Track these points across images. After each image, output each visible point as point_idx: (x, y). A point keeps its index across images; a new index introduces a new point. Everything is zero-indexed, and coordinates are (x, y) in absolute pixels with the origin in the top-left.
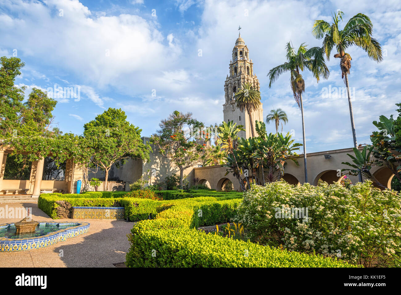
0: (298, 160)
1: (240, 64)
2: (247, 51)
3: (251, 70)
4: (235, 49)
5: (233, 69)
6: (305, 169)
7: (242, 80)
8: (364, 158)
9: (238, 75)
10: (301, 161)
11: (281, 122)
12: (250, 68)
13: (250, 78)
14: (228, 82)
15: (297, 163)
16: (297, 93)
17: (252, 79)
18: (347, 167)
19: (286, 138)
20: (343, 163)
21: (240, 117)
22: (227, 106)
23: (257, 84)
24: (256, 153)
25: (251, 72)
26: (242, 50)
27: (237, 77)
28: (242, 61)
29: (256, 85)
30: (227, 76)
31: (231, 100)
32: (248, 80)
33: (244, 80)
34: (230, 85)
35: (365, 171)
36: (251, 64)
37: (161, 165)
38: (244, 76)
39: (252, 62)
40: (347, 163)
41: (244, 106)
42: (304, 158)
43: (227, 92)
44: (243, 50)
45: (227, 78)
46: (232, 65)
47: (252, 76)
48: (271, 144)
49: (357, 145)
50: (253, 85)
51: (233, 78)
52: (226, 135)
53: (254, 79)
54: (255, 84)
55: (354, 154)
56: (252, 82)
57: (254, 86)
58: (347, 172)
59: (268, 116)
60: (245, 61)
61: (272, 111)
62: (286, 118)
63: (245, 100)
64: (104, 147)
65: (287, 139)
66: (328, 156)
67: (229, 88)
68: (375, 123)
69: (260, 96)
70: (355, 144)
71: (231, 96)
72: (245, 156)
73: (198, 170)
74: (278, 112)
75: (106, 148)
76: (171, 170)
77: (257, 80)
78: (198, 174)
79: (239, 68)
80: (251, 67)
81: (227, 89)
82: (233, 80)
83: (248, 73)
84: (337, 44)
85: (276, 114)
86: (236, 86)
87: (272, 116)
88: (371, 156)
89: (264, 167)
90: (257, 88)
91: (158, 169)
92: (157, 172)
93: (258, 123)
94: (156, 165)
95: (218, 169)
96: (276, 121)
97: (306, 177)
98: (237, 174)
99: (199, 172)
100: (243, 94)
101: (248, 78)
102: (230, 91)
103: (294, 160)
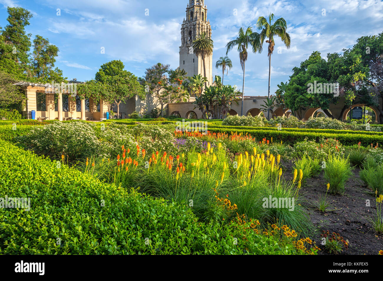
1: (196, 9)
5: (189, 13)
6: (242, 107)
7: (197, 26)
8: (271, 103)
9: (194, 20)
10: (240, 102)
11: (227, 67)
13: (204, 24)
14: (184, 26)
15: (238, 103)
17: (206, 25)
18: (262, 107)
20: (261, 105)
21: (194, 59)
22: (183, 48)
23: (210, 30)
24: (215, 97)
25: (205, 17)
27: (193, 22)
28: (198, 6)
29: (208, 31)
30: (184, 19)
31: (187, 43)
32: (202, 26)
33: (199, 26)
34: (186, 29)
35: (270, 110)
36: (205, 10)
38: (199, 22)
39: (206, 8)
40: (263, 105)
41: (200, 52)
43: (184, 36)
45: (184, 22)
46: (189, 9)
47: (206, 22)
48: (224, 92)
49: (270, 95)
50: (206, 30)
51: (190, 22)
52: (198, 85)
53: (207, 25)
54: (208, 29)
55: (267, 100)
56: (206, 28)
57: (207, 32)
58: (262, 110)
59: (217, 62)
60: (200, 6)
61: (221, 58)
62: (231, 65)
63: (201, 48)
66: (255, 99)
67: (185, 32)
69: (213, 44)
70: (269, 94)
71: (187, 40)
74: (226, 60)
77: (210, 26)
78: (171, 108)
79: (195, 13)
80: (205, 13)
81: (183, 33)
82: (189, 24)
83: (203, 19)
85: (224, 61)
86: (192, 30)
87: (221, 62)
90: (210, 33)
91: (145, 104)
92: (144, 106)
93: (217, 77)
94: (144, 101)
95: (186, 105)
96: (223, 66)
97: (242, 112)
98: (201, 109)
99: (172, 106)
100: (199, 42)
101: (202, 24)
102: (186, 34)
103: (236, 102)
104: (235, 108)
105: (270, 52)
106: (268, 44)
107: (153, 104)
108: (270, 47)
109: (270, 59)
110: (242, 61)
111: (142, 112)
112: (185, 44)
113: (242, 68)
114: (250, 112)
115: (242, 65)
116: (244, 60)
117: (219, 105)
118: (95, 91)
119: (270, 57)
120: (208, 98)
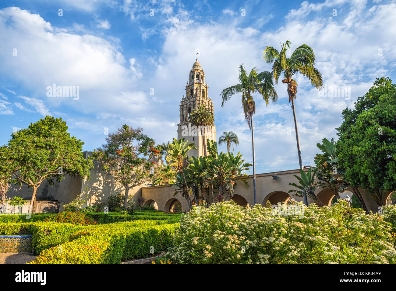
0: (248, 181)
1: (196, 86)
2: (203, 75)
3: (206, 93)
4: (192, 72)
5: (189, 91)
6: (254, 189)
7: (197, 102)
8: (310, 179)
9: (194, 97)
10: (250, 181)
11: (232, 144)
12: (205, 92)
13: (205, 100)
14: (183, 103)
15: (246, 183)
16: (248, 114)
17: (207, 102)
18: (294, 188)
19: (236, 158)
20: (290, 184)
21: (193, 137)
22: (181, 125)
23: (211, 107)
24: (206, 173)
25: (206, 95)
26: (198, 73)
27: (193, 99)
28: (198, 84)
29: (210, 107)
30: (183, 97)
31: (186, 120)
32: (203, 102)
33: (199, 102)
34: (185, 105)
35: (311, 193)
36: (206, 87)
37: (104, 183)
38: (200, 98)
39: (207, 86)
40: (294, 185)
42: (252, 179)
43: (182, 113)
44: (200, 74)
45: (183, 99)
46: (188, 86)
47: (207, 99)
48: (221, 163)
49: (303, 167)
51: (189, 99)
52: (176, 152)
53: (208, 101)
54: (210, 106)
55: (300, 176)
56: (207, 104)
57: (209, 109)
58: (294, 193)
59: (220, 138)
60: (200, 84)
61: (225, 133)
62: (237, 141)
63: (199, 121)
64: (31, 159)
65: (238, 159)
66: (276, 177)
67: (185, 109)
68: (318, 145)
69: (214, 118)
70: (301, 165)
71: (186, 117)
72: (195, 175)
73: (146, 190)
74: (230, 135)
75: (35, 160)
76: (115, 190)
77: (211, 103)
78: (145, 194)
79: (195, 91)
80: (206, 90)
81: (182, 110)
82: (188, 101)
83: (204, 96)
84: (284, 70)
85: (228, 136)
86: (191, 107)
87: (224, 138)
88: (315, 177)
89: (214, 187)
90: (212, 110)
93: (210, 142)
94: (98, 183)
95: (166, 189)
96: (228, 143)
97: (255, 198)
99: (147, 192)
100: (197, 115)
101: (203, 100)
102: (185, 111)
103: (244, 181)
104: (243, 192)
105: (292, 94)
112: (184, 121)
113: (249, 125)
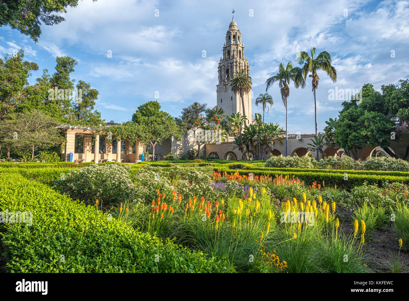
1: (233, 48)
2: (239, 35)
4: (229, 32)
5: (226, 52)
7: (234, 64)
8: (320, 142)
9: (231, 58)
11: (268, 104)
12: (242, 52)
13: (241, 61)
14: (221, 64)
17: (243, 62)
18: (309, 146)
19: (275, 127)
20: (308, 144)
21: (232, 97)
22: (220, 86)
23: (248, 67)
24: (256, 136)
25: (243, 55)
26: (235, 34)
27: (230, 61)
28: (235, 45)
29: (246, 68)
30: (221, 58)
31: (224, 81)
32: (239, 64)
33: (237, 64)
34: (223, 67)
35: (319, 149)
36: (243, 48)
38: (237, 60)
39: (243, 46)
40: (310, 144)
41: (238, 90)
42: (285, 140)
43: (221, 74)
44: (236, 34)
45: (221, 60)
46: (226, 48)
47: (243, 60)
49: (318, 133)
50: (243, 68)
51: (227, 61)
52: (236, 123)
53: (245, 62)
54: (246, 67)
55: (314, 139)
56: (243, 65)
57: (245, 69)
58: (310, 149)
59: (257, 99)
60: (237, 45)
61: (261, 95)
62: (272, 101)
63: (239, 85)
67: (223, 70)
68: (326, 122)
69: (252, 81)
70: (316, 132)
71: (224, 78)
74: (266, 96)
77: (247, 63)
79: (232, 52)
80: (243, 50)
81: (220, 71)
82: (226, 63)
83: (240, 57)
85: (264, 98)
86: (229, 68)
87: (261, 99)
90: (248, 70)
91: (182, 145)
92: (181, 147)
93: (257, 115)
94: (180, 142)
95: (225, 145)
96: (264, 103)
97: (286, 151)
98: (241, 149)
99: (210, 147)
100: (237, 80)
101: (240, 62)
102: (223, 73)
103: (280, 141)
104: (278, 147)
105: (315, 86)
106: (312, 78)
107: (190, 145)
108: (314, 82)
109: (315, 94)
110: (284, 97)
111: (178, 153)
112: (223, 82)
113: (285, 104)
114: (296, 152)
115: (284, 102)
116: (286, 96)
117: (260, 145)
118: (132, 132)
119: (315, 92)
120: (248, 137)
